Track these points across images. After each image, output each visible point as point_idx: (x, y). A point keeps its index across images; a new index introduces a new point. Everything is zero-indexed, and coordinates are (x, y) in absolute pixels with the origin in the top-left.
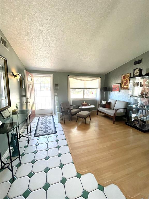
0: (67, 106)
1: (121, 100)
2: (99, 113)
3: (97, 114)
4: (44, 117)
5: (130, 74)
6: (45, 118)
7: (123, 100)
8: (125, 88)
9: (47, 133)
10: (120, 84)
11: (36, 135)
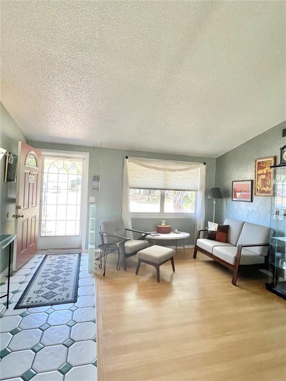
0: (116, 231)
1: (256, 223)
2: (199, 254)
3: (195, 257)
4: (58, 256)
5: (275, 158)
6: (60, 258)
7: (261, 223)
8: (263, 192)
9: (52, 300)
10: (252, 181)
11: (20, 305)
